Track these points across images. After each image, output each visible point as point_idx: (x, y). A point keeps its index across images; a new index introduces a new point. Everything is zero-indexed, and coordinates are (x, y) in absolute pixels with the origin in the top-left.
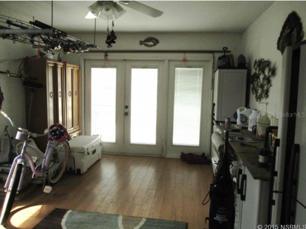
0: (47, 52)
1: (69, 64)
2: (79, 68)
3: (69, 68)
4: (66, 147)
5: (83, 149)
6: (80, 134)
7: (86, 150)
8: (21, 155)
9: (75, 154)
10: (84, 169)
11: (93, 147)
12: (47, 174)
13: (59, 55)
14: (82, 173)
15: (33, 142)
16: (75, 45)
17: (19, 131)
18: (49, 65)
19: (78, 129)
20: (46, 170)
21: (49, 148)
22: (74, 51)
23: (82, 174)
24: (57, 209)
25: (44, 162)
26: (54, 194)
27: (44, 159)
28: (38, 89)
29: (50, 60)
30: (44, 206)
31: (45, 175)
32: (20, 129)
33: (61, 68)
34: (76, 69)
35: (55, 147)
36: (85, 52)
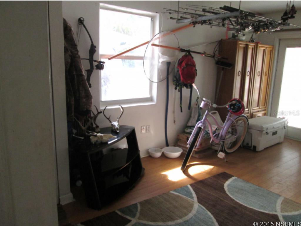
0: (239, 34)
1: (262, 44)
2: (273, 48)
3: (260, 48)
4: (245, 123)
5: (262, 127)
6: (265, 114)
7: (265, 129)
8: (203, 120)
9: (253, 132)
10: (260, 147)
11: (274, 128)
12: (224, 142)
13: (252, 36)
14: (257, 150)
15: (218, 114)
16: (266, 24)
17: (204, 101)
18: (240, 46)
19: (264, 109)
20: (223, 139)
21: (228, 121)
22: (264, 31)
23: (258, 152)
24: (225, 172)
25: (223, 132)
26: (227, 161)
27: (222, 129)
28: (227, 68)
29: (242, 41)
30: (216, 167)
31: (221, 143)
32: (204, 99)
33: (253, 48)
34: (268, 49)
35: (234, 120)
36: (276, 31)
